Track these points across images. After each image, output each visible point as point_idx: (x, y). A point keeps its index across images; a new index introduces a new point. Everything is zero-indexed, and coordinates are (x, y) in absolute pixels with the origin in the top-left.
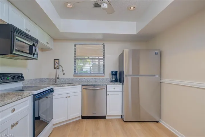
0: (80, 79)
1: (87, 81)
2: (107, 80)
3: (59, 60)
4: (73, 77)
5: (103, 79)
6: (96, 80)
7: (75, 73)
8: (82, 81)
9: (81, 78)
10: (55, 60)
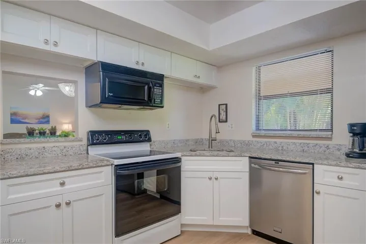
0: (266, 142)
1: (280, 148)
2: (339, 150)
3: (226, 105)
4: (251, 138)
5: (328, 147)
6: (306, 148)
7: (258, 128)
8: (271, 147)
9: (269, 142)
10: (220, 106)
